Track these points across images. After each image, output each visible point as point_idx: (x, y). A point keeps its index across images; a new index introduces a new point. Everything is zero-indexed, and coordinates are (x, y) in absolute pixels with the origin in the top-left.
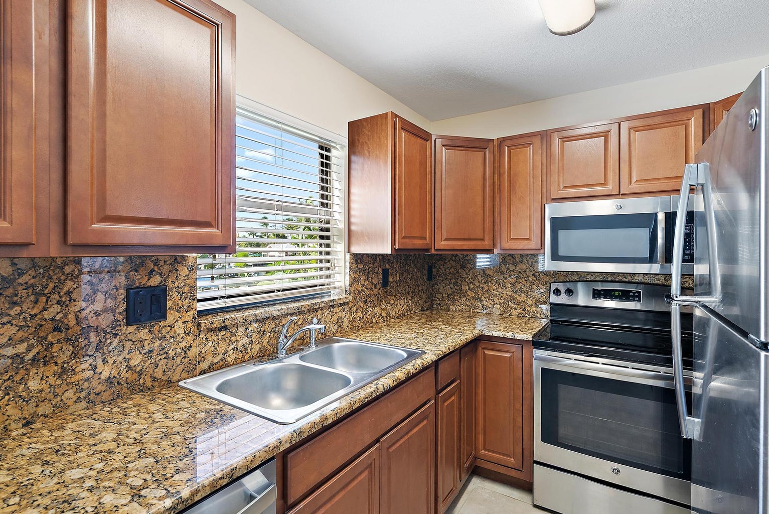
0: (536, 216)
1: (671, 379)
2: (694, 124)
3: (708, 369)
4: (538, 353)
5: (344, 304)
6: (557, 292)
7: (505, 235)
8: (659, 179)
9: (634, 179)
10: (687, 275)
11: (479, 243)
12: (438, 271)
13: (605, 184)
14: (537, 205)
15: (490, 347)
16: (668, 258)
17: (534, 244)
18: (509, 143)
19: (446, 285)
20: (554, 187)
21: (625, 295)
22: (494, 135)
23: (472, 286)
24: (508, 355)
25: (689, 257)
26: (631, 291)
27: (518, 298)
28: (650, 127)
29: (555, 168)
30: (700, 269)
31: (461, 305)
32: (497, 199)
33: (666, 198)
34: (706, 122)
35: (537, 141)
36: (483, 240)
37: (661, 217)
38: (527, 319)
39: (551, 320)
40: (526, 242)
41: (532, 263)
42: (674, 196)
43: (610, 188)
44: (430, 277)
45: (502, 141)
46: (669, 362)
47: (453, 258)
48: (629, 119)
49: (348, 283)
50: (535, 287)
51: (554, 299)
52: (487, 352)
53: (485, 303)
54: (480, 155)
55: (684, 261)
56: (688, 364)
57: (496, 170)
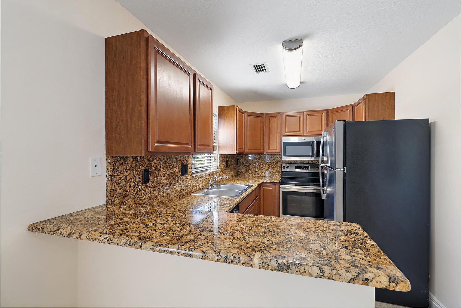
0: (278, 141)
1: (320, 189)
2: (324, 115)
3: (327, 186)
4: (281, 186)
5: (218, 173)
6: (284, 167)
7: (267, 147)
8: (315, 131)
9: (308, 131)
10: (323, 160)
11: (259, 150)
12: (240, 161)
13: (300, 132)
14: (278, 138)
15: (265, 186)
16: (318, 155)
17: (278, 151)
18: (269, 115)
19: (243, 167)
20: (284, 132)
21: (305, 168)
22: (264, 112)
23: (253, 167)
24: (271, 188)
25: (323, 155)
26: (306, 166)
27: (270, 170)
28: (312, 115)
29: (284, 125)
30: (326, 158)
31: (250, 174)
32: (265, 135)
33: (316, 137)
34: (327, 115)
35: (278, 115)
36: (260, 149)
37: (315, 142)
38: (273, 178)
39: (282, 177)
40: (275, 150)
41: (275, 157)
42: (319, 137)
43: (301, 133)
44: (237, 164)
45: (267, 115)
46: (319, 185)
47: (246, 156)
48: (306, 111)
49: (218, 165)
50: (276, 166)
51: (283, 170)
52: (264, 188)
53: (258, 172)
54: (259, 119)
55: (322, 156)
56: (323, 185)
57: (264, 124)
